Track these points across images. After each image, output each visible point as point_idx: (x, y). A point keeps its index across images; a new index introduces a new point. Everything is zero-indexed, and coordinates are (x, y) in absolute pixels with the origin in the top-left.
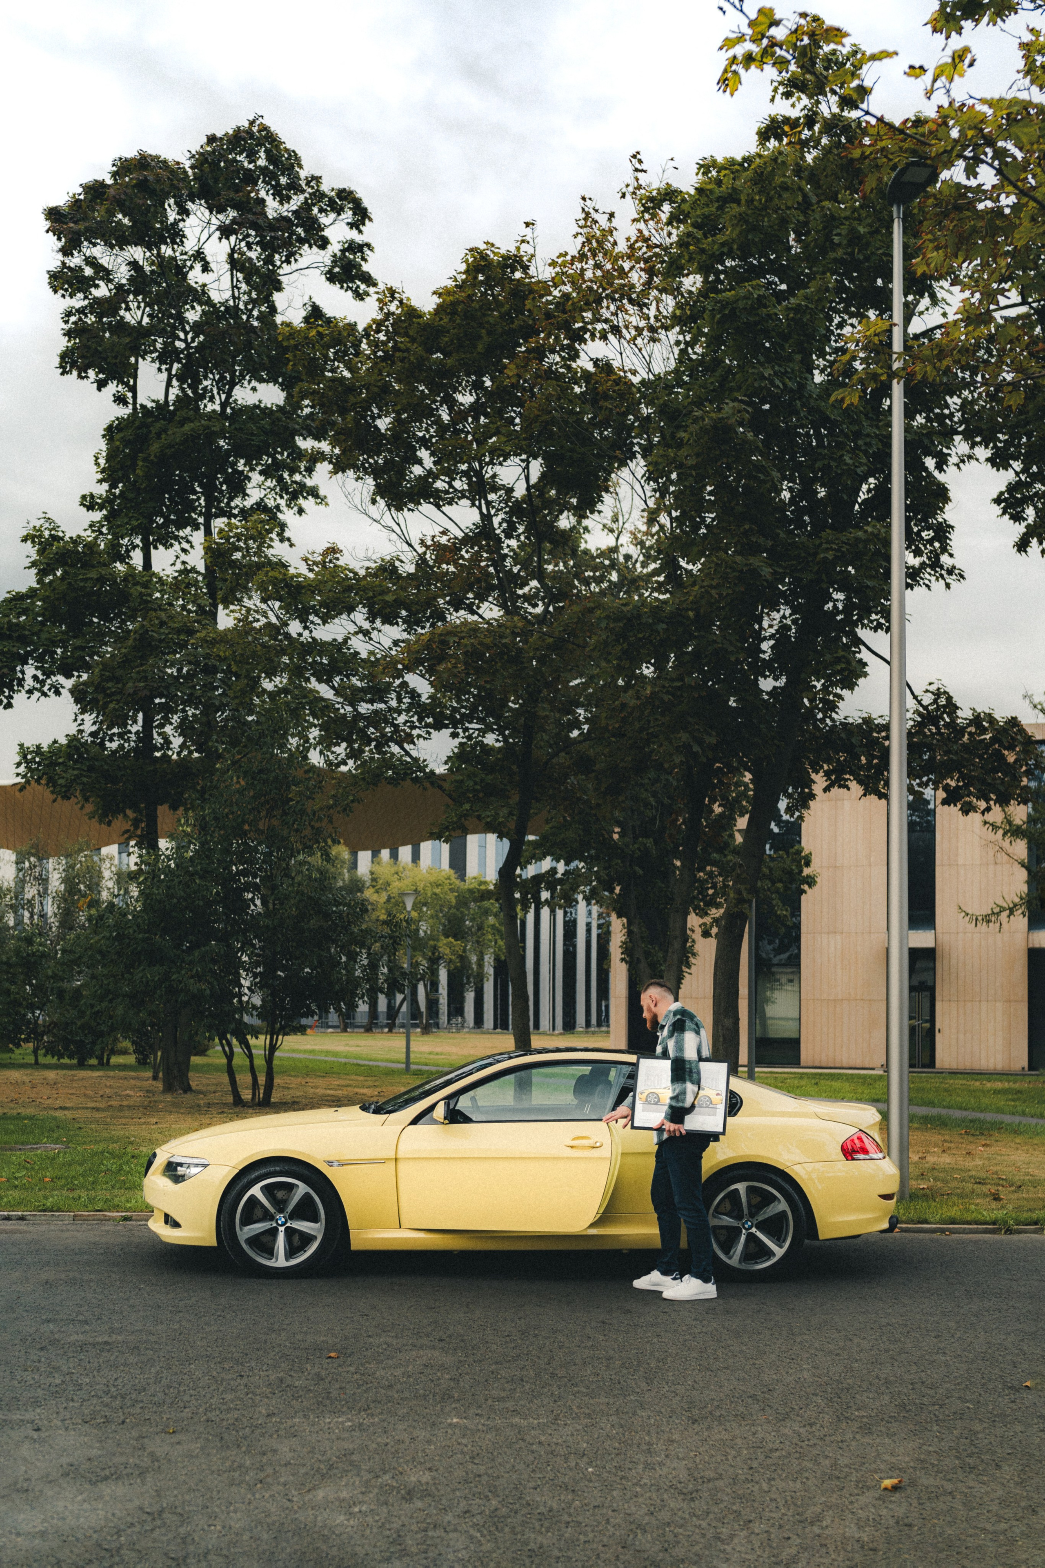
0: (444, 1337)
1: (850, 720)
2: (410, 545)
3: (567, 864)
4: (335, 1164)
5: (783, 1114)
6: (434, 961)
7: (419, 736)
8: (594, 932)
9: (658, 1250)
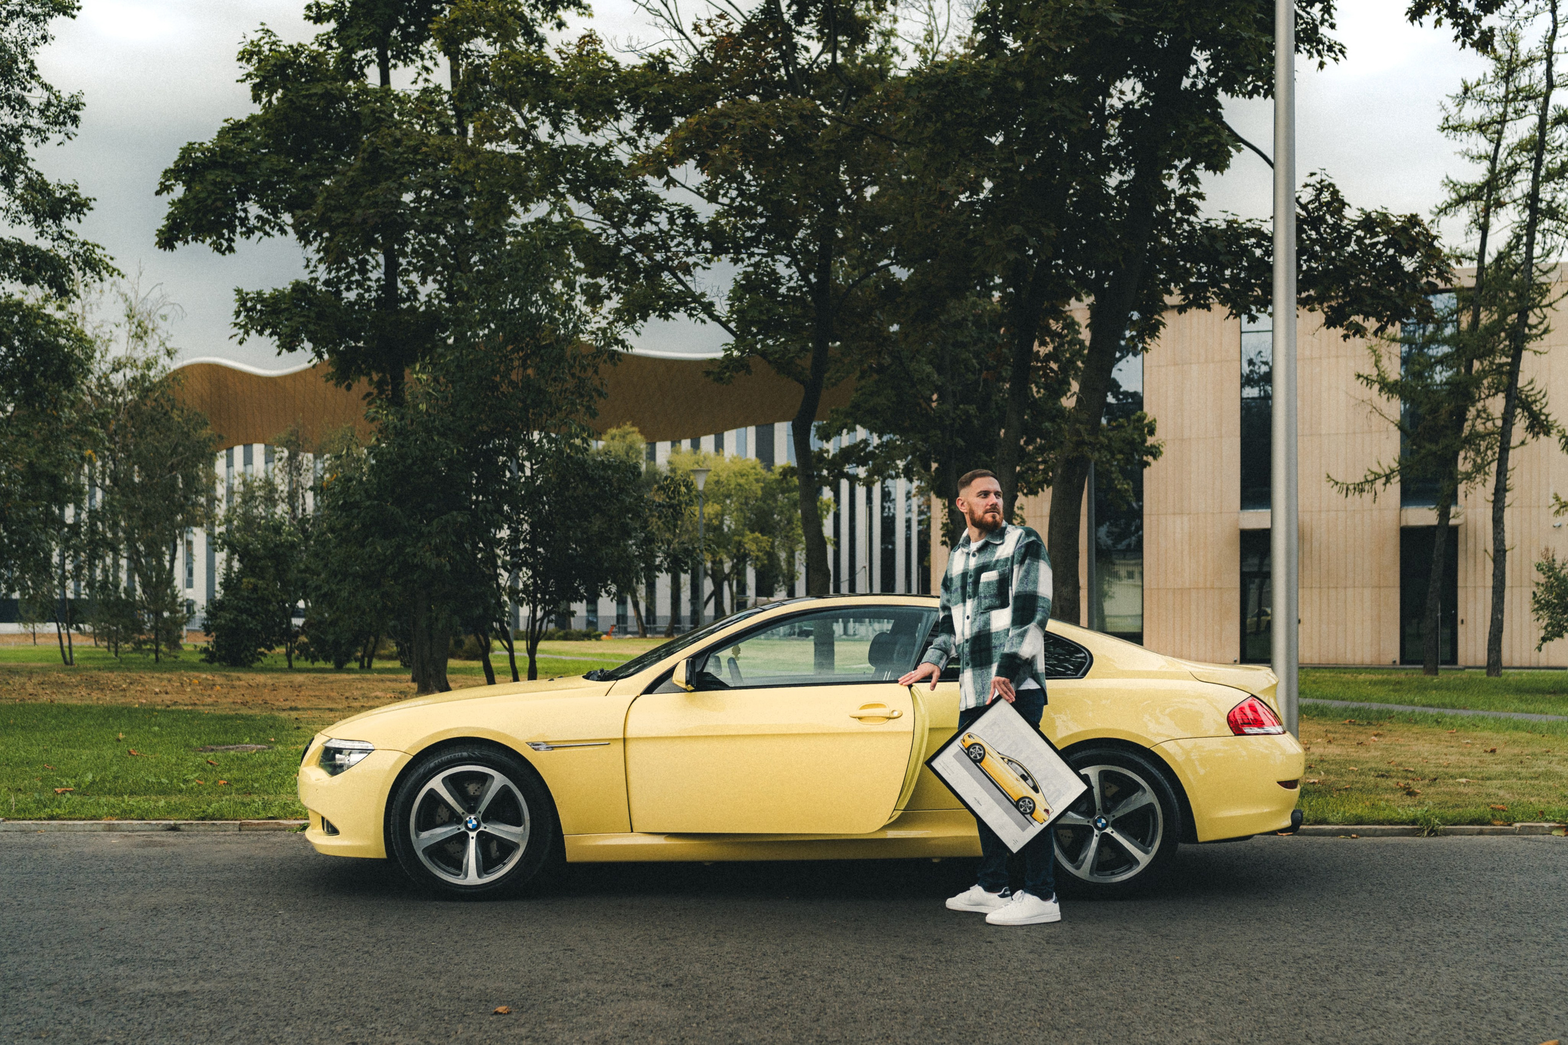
0: (673, 980)
1: (1213, 224)
2: (681, 31)
3: (880, 437)
4: (543, 747)
5: (1149, 675)
6: (741, 559)
7: (696, 264)
8: (915, 528)
9: (980, 858)
